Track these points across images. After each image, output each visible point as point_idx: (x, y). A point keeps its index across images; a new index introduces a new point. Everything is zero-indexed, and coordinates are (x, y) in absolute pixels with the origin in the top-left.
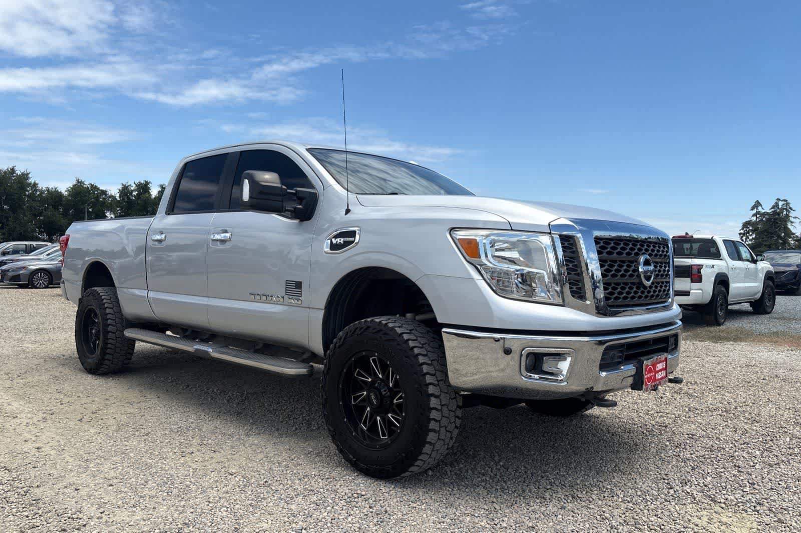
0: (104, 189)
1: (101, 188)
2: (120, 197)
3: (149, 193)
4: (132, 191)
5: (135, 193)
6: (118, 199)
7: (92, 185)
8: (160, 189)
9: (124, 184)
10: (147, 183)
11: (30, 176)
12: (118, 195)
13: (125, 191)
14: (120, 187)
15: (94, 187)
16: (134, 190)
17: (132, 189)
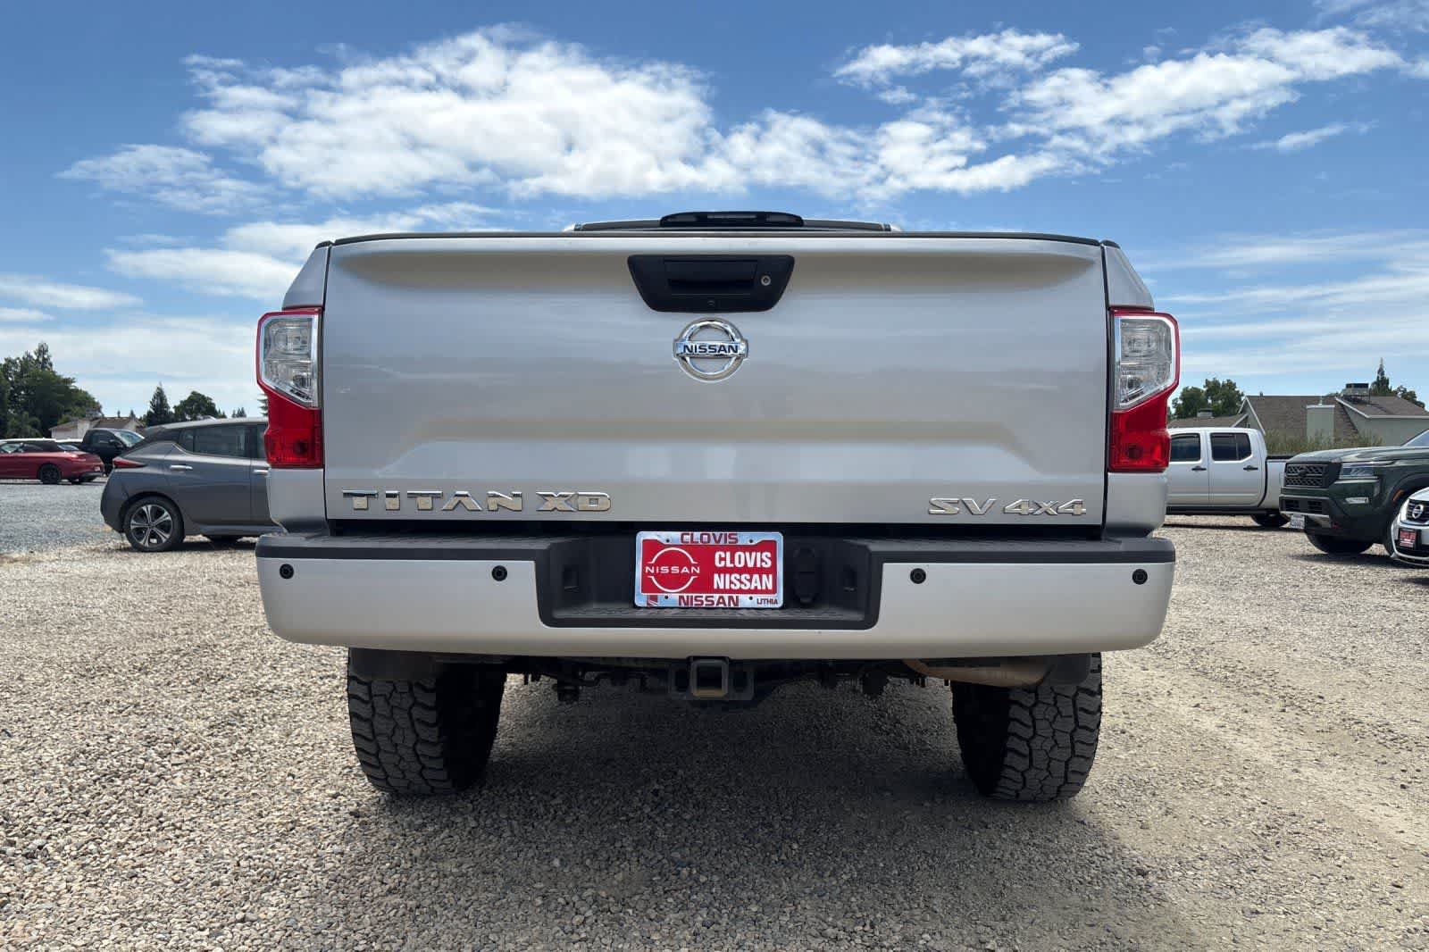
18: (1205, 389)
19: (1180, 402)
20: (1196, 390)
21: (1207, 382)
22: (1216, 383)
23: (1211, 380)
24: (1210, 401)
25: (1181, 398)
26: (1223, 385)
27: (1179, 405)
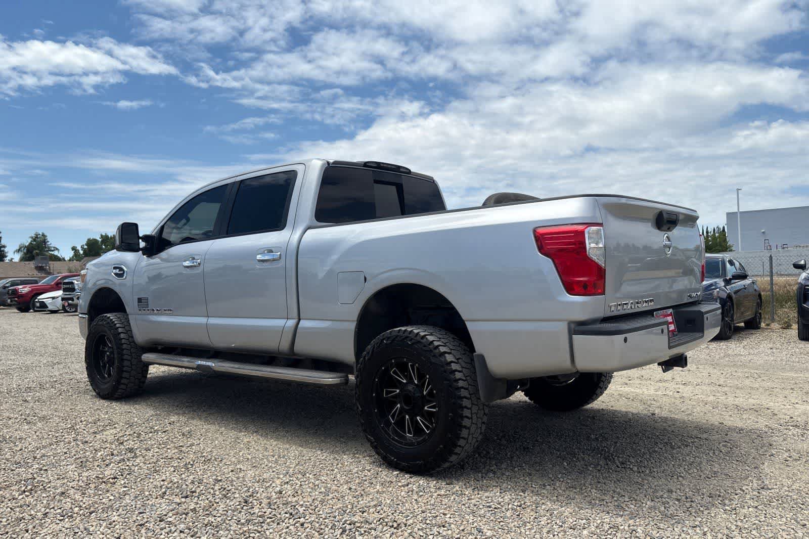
18: (100, 240)
19: (86, 247)
20: (96, 240)
21: (102, 235)
22: (107, 236)
23: (104, 234)
24: (104, 247)
25: (86, 245)
26: (111, 238)
27: (85, 249)
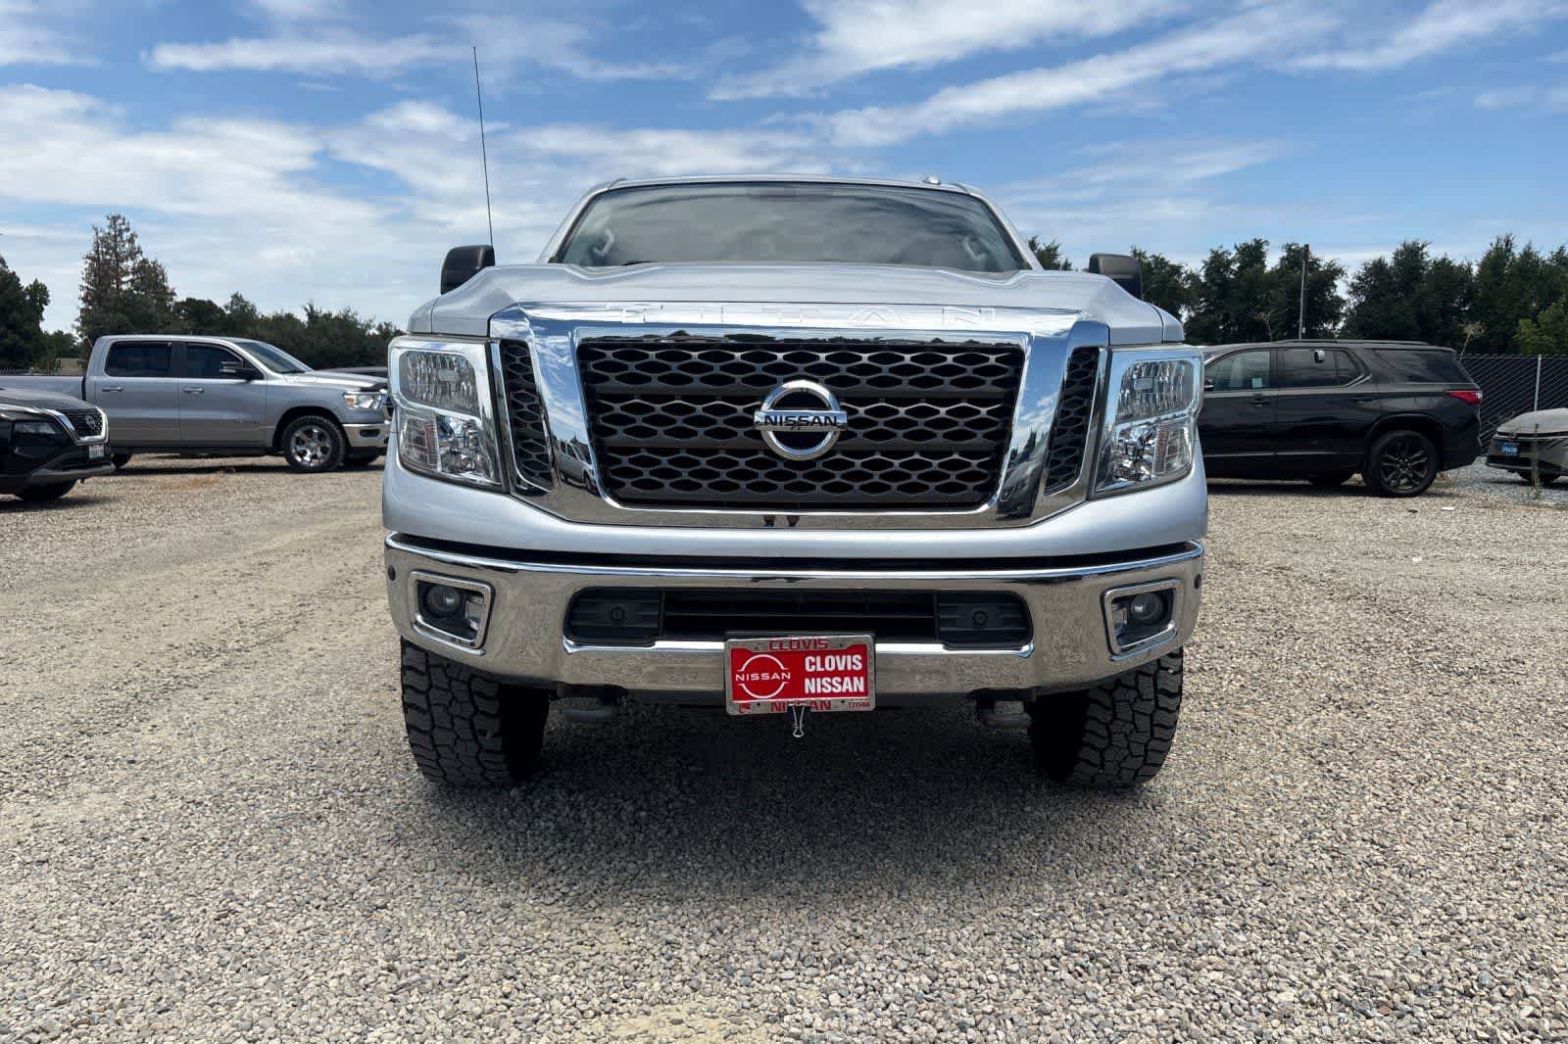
0: (1176, 264)
1: (1171, 263)
2: (1206, 275)
3: (1263, 263)
4: (1230, 262)
5: (1235, 267)
6: (1203, 280)
7: (1156, 258)
8: (1285, 254)
9: (1215, 248)
10: (1259, 244)
11: (1059, 251)
12: (1203, 274)
13: (1217, 264)
14: (1207, 257)
15: (1160, 262)
16: (1234, 261)
17: (1230, 258)
